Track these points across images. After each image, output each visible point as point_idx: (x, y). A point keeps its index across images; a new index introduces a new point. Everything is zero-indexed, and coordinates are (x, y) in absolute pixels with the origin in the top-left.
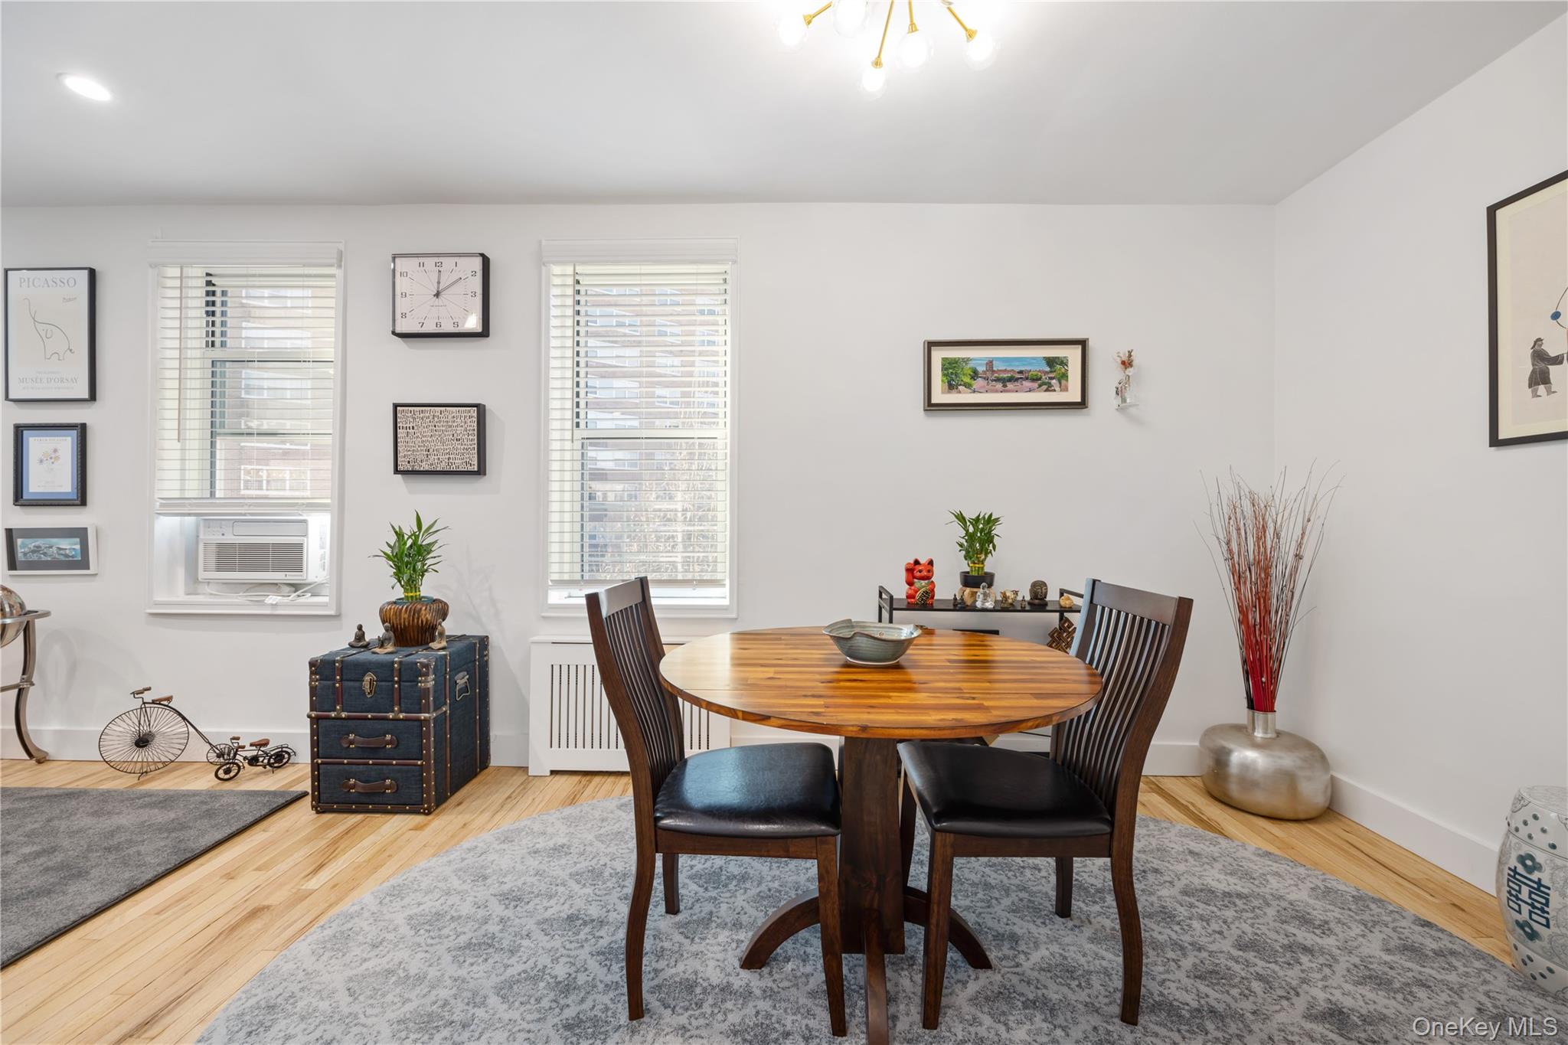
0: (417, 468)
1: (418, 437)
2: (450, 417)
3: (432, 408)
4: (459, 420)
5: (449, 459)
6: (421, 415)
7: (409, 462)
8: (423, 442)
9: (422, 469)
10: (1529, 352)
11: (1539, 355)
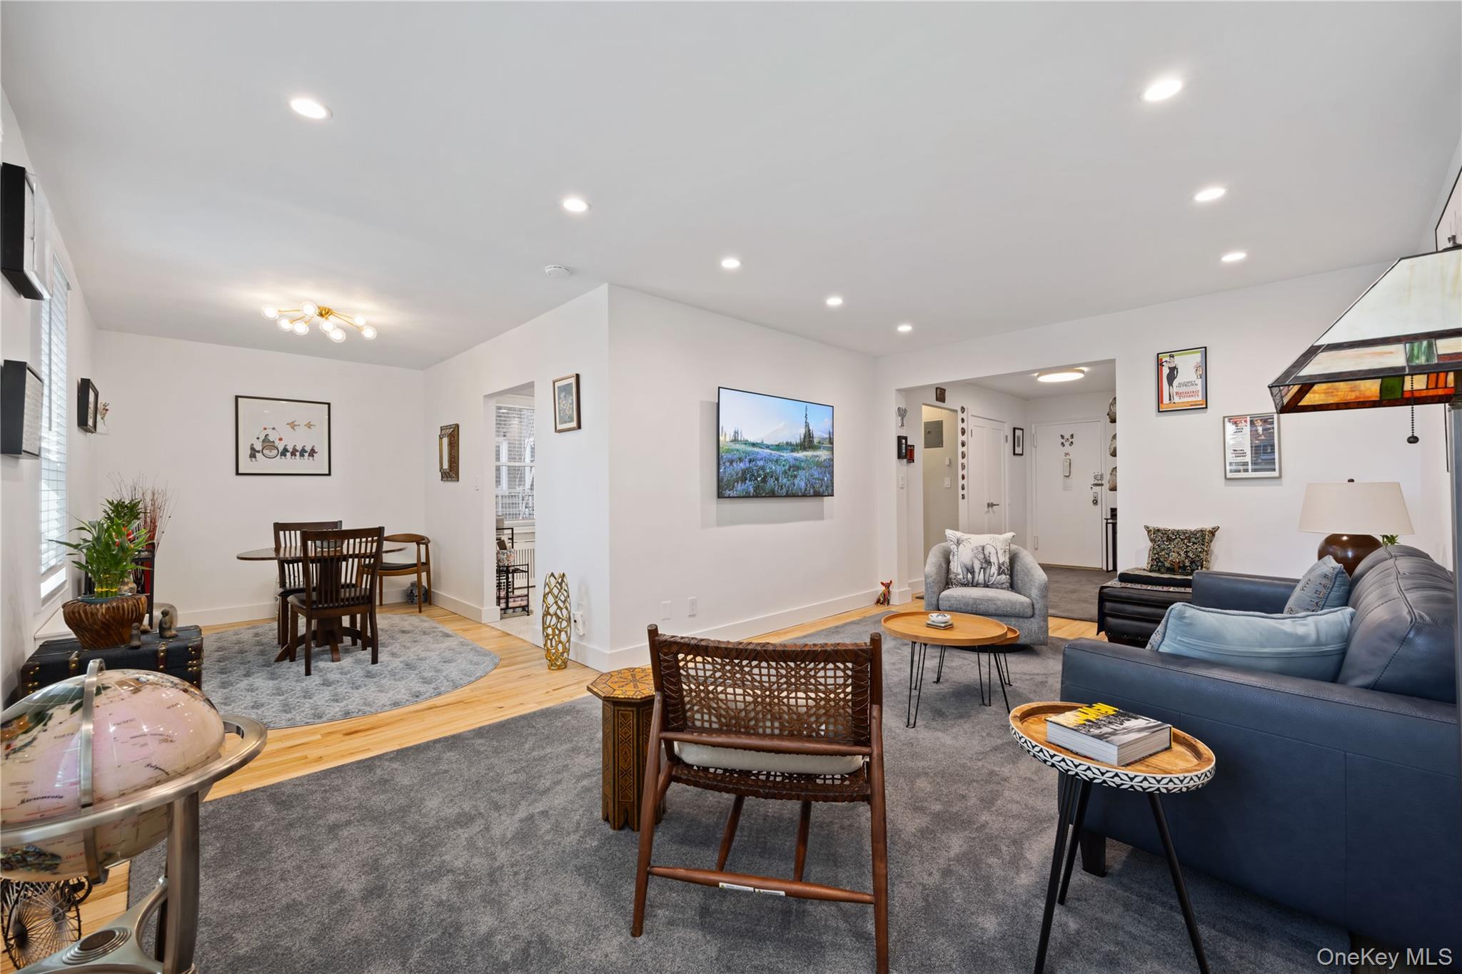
10: (249, 447)
11: (252, 449)
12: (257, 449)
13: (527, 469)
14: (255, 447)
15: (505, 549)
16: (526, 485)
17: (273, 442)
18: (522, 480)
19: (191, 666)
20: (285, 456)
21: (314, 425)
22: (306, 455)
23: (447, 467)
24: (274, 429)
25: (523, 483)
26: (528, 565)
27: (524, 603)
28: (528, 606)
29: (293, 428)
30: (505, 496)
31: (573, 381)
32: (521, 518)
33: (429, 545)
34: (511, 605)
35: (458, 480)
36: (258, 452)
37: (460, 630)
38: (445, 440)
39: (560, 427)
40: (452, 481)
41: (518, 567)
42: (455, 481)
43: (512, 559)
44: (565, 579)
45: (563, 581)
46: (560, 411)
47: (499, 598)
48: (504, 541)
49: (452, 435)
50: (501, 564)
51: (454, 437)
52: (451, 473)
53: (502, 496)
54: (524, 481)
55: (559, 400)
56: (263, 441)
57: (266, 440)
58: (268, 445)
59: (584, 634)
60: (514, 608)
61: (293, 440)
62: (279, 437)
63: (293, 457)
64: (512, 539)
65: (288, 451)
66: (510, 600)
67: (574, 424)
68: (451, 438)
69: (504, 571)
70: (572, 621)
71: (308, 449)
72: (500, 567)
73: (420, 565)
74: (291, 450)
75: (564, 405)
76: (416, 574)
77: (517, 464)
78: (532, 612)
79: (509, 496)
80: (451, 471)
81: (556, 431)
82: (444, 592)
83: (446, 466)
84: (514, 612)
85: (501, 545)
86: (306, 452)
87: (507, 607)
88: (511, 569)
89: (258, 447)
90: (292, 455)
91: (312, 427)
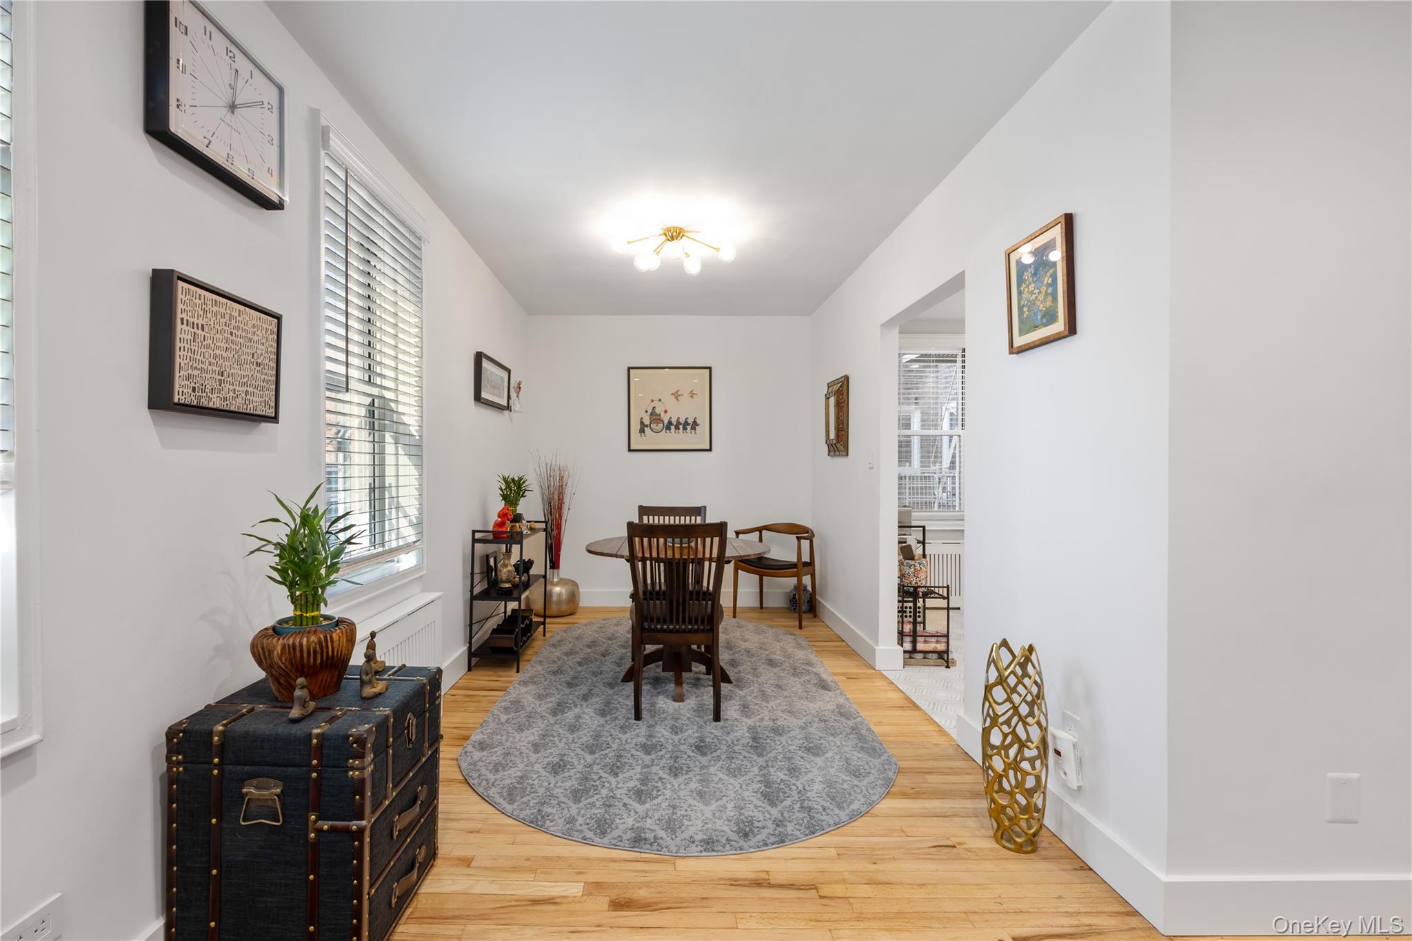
0: (204, 403)
1: (208, 346)
2: (250, 324)
3: (229, 302)
4: (259, 333)
5: (247, 392)
6: (215, 309)
7: (194, 390)
8: (215, 356)
9: (211, 405)
10: (639, 421)
11: (642, 423)
12: (646, 424)
13: (945, 440)
14: (644, 421)
15: (913, 559)
16: (944, 463)
17: (660, 415)
18: (938, 457)
19: (353, 769)
20: (670, 429)
21: (696, 394)
22: (689, 427)
23: (833, 438)
24: (660, 400)
25: (939, 460)
26: (948, 587)
27: (941, 647)
28: (947, 652)
29: (677, 398)
30: (917, 477)
31: (1057, 233)
32: (936, 509)
33: (814, 539)
34: (920, 646)
35: (847, 455)
36: (647, 426)
37: (843, 674)
38: (832, 400)
39: (1019, 341)
40: (839, 455)
41: (933, 589)
42: (843, 456)
43: (922, 575)
44: (1033, 657)
45: (1028, 659)
46: (1020, 308)
47: (901, 634)
48: (910, 546)
49: (840, 392)
50: (906, 582)
51: (842, 395)
52: (838, 445)
53: (909, 477)
54: (941, 457)
55: (1019, 286)
56: (651, 414)
57: (653, 413)
58: (655, 417)
59: (1079, 788)
60: (925, 652)
61: (677, 411)
62: (663, 409)
63: (677, 431)
64: (923, 543)
65: (672, 425)
66: (919, 639)
67: (1059, 326)
68: (838, 397)
69: (910, 594)
70: (1051, 754)
71: (690, 421)
72: (904, 586)
73: (800, 566)
74: (675, 423)
75: (1032, 293)
76: (796, 578)
77: (932, 432)
78: (954, 663)
79: (921, 477)
80: (838, 442)
81: (1014, 350)
82: (831, 605)
83: (832, 436)
84: (925, 658)
85: (906, 552)
86: (688, 425)
87: (914, 650)
88: (921, 590)
89: (647, 422)
90: (676, 429)
91: (694, 396)
